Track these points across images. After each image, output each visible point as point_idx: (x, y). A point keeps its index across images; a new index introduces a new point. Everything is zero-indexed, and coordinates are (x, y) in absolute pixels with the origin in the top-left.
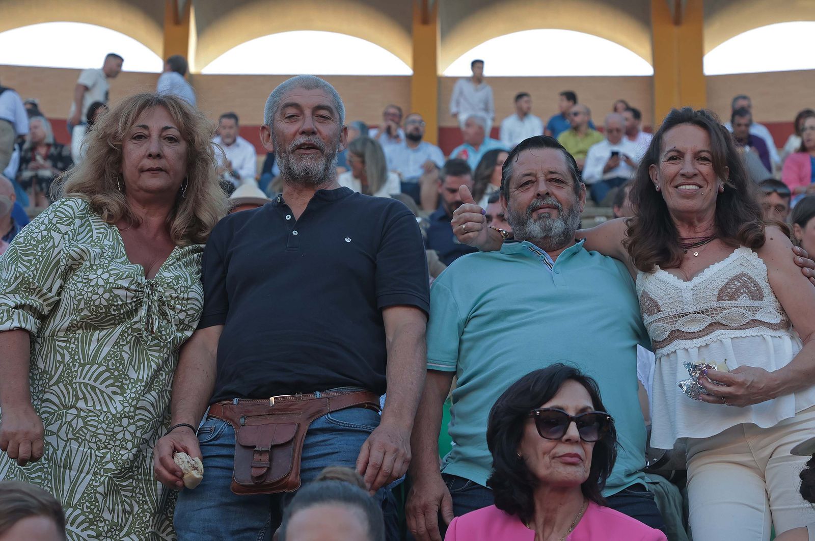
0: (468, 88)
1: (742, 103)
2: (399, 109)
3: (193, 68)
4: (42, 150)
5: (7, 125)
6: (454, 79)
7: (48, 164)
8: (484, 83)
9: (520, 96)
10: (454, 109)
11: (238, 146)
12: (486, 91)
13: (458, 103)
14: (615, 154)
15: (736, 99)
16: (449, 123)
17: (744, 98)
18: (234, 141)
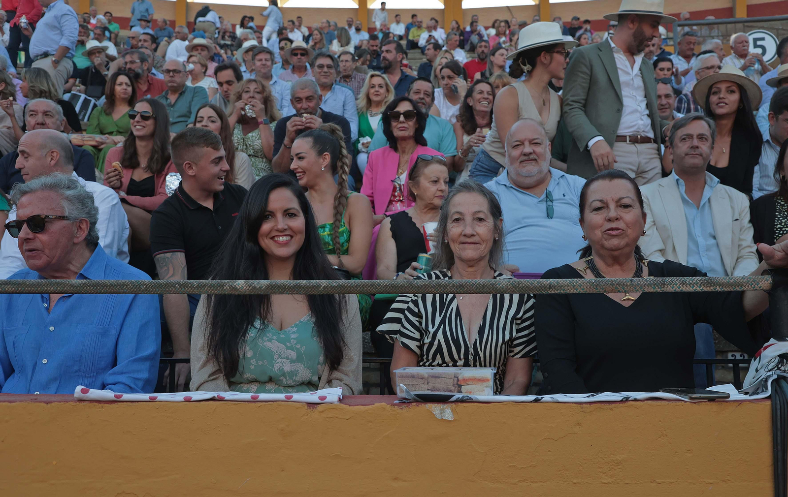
0: (379, 13)
1: (475, 17)
2: (352, 19)
3: (279, 5)
4: (228, 34)
5: (212, 24)
6: (373, 10)
7: (230, 39)
8: (385, 11)
9: (397, 16)
10: (374, 20)
11: (295, 32)
12: (385, 14)
13: (375, 18)
14: (430, 36)
15: (473, 16)
16: (372, 26)
17: (476, 16)
18: (293, 30)
